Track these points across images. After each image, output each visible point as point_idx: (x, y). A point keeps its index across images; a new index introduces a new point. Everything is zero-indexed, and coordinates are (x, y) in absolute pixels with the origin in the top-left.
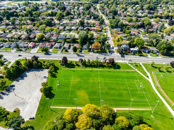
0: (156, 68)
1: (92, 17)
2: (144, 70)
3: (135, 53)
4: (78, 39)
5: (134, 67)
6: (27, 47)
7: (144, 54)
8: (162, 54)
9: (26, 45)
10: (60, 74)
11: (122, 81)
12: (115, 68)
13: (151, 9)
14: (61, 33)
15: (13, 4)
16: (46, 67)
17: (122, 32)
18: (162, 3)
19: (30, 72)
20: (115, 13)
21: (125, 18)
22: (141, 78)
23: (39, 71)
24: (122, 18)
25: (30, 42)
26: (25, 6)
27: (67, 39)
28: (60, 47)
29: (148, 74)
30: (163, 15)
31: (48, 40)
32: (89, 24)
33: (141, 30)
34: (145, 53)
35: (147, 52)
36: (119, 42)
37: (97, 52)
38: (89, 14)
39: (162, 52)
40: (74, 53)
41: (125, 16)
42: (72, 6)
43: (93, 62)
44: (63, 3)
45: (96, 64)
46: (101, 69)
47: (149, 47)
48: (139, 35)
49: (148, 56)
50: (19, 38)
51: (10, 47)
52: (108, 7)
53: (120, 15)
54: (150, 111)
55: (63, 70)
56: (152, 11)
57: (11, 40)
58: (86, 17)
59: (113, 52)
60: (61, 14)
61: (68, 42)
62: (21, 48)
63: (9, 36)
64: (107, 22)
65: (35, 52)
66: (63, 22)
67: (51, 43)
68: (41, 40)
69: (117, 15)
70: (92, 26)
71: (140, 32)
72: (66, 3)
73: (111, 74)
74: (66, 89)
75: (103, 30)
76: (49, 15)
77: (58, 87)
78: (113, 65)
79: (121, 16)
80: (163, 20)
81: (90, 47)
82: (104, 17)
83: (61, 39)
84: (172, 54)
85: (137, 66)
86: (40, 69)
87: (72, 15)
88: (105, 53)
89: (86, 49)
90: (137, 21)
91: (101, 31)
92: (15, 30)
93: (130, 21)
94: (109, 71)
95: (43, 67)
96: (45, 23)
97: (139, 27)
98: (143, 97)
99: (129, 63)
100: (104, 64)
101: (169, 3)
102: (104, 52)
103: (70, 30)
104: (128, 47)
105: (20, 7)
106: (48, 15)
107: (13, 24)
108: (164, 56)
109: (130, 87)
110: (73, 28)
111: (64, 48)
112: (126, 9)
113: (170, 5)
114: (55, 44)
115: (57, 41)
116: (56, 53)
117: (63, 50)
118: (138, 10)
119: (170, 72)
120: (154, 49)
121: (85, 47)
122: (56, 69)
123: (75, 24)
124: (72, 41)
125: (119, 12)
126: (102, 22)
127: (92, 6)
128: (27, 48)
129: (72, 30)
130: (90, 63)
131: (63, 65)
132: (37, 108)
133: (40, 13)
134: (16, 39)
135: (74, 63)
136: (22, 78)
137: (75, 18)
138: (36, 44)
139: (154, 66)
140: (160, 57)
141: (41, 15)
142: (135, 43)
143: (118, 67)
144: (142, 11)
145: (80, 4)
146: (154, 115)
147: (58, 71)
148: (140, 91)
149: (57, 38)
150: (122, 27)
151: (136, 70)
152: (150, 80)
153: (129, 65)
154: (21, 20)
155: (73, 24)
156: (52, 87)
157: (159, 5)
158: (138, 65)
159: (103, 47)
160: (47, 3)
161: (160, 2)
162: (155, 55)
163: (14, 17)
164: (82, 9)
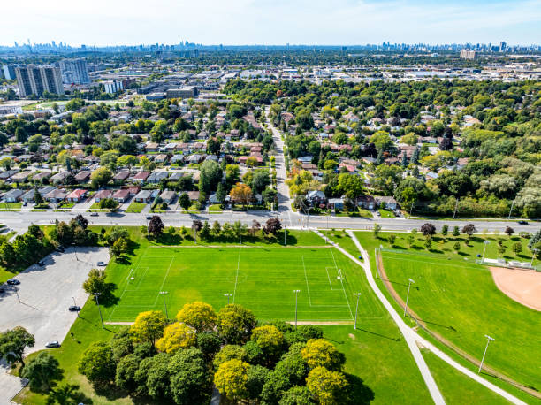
0: (386, 240)
1: (245, 135)
2: (354, 245)
3: (338, 210)
4: (197, 182)
5: (331, 238)
6: (65, 199)
7: (362, 212)
8: (409, 213)
9: (61, 196)
10: (140, 257)
11: (295, 268)
12: (282, 243)
13: (404, 115)
14: (156, 170)
16: (106, 242)
17: (315, 166)
18: (435, 101)
19: (63, 255)
20: (308, 124)
21: (331, 135)
22: (345, 262)
23: (87, 252)
24: (323, 134)
25: (74, 188)
26: (71, 111)
27: (171, 180)
28: (150, 199)
30: (429, 128)
31: (121, 185)
32: (234, 149)
33: (366, 161)
34: (367, 209)
35: (371, 207)
36: (301, 187)
37: (244, 210)
38: (237, 128)
39: (407, 207)
40: (183, 213)
41: (332, 131)
42: (197, 111)
43: (226, 230)
44: (175, 103)
45: (234, 233)
46: (247, 246)
47: (376, 197)
48: (360, 172)
49: (372, 216)
50: (46, 182)
51: (18, 200)
52: (293, 112)
53: (320, 129)
54: (349, 328)
55: (149, 252)
56: (402, 120)
57: (24, 185)
58: (229, 133)
59: (286, 209)
60: (163, 127)
61: (172, 188)
62: (47, 203)
63: (20, 176)
64: (281, 143)
65: (82, 209)
66: (168, 146)
67: (128, 191)
68: (103, 183)
69: (312, 129)
70: (241, 153)
71: (363, 166)
72: (184, 103)
73: (271, 254)
74: (150, 288)
75: (267, 163)
76: (134, 129)
77: (132, 282)
78: (277, 235)
79: (322, 132)
80: (428, 138)
81: (227, 199)
82: (277, 133)
83: (155, 181)
84: (430, 209)
85: (339, 237)
86: (89, 248)
87: (194, 129)
88: (262, 212)
89: (215, 203)
90: (359, 140)
91: (263, 164)
92: (36, 164)
93: (341, 142)
94: (266, 250)
95: (100, 243)
96: (118, 146)
97: (361, 154)
98: (341, 299)
99: (320, 232)
100: (256, 234)
101: (454, 102)
102: (261, 209)
103: (182, 163)
104: (322, 196)
105: (57, 113)
106: (129, 130)
107: (34, 150)
108: (412, 214)
109: (311, 279)
110: (191, 157)
111: (160, 201)
112: (338, 116)
113: (455, 105)
114: (138, 191)
115: (144, 185)
116: (139, 212)
117: (155, 205)
118: (370, 118)
119: (420, 248)
120: (390, 200)
121: (213, 197)
122: (132, 247)
123: (197, 148)
124: (181, 184)
125: (317, 123)
126: (269, 144)
127: (253, 108)
128: (62, 203)
129: (188, 162)
130: (218, 231)
131: (151, 238)
132: (71, 326)
133: (110, 126)
134: (38, 182)
135: (180, 233)
136: (42, 267)
137: (202, 137)
138: (89, 193)
139: (380, 237)
140: (404, 219)
141: (111, 130)
142: (339, 186)
143: (290, 239)
144: (379, 120)
145: (220, 105)
146: (357, 334)
147: (135, 251)
148: (335, 287)
149: (145, 181)
150: (317, 154)
151: (336, 245)
152: (366, 265)
153: (321, 235)
154: (57, 142)
155: (191, 150)
156: (115, 283)
157: (427, 107)
158: (343, 235)
159: (259, 197)
160: (131, 104)
161: (432, 99)
162: (388, 214)
163: (38, 136)
164: (224, 117)
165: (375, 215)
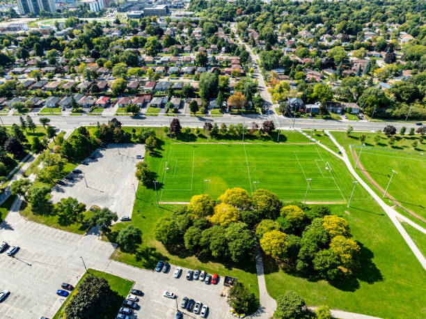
0: (357, 138)
1: (223, 49)
2: (332, 143)
3: (314, 114)
4: (197, 90)
5: (313, 137)
6: (94, 105)
7: (333, 115)
8: (370, 116)
9: (91, 102)
10: (168, 151)
11: (291, 161)
12: (275, 141)
13: (350, 32)
14: (160, 80)
15: (39, 23)
16: (138, 140)
17: (288, 77)
18: (372, 19)
19: (107, 150)
20: (272, 40)
21: (293, 50)
22: (329, 156)
23: (126, 147)
24: (287, 49)
25: (99, 96)
26: (70, 28)
27: (175, 89)
28: (162, 106)
29: (341, 149)
30: (374, 44)
31: (135, 92)
32: (217, 62)
33: (327, 73)
34: (336, 113)
35: (339, 111)
36: (282, 94)
37: (239, 113)
38: (215, 43)
39: (369, 112)
40: (192, 116)
41: (294, 46)
42: (175, 28)
43: (231, 130)
44: (155, 21)
45: (237, 133)
46: (248, 143)
47: (342, 103)
48: (324, 82)
49: (341, 119)
50: (74, 90)
51: (57, 106)
52: (256, 29)
53: (283, 44)
54: (344, 206)
55: (172, 147)
56: (350, 36)
57: (57, 92)
58: (209, 48)
59: (272, 113)
60: (154, 42)
61: (178, 96)
62: (80, 108)
63: (51, 85)
64: (256, 58)
65: (110, 113)
66: (162, 59)
67: (143, 98)
68: (121, 91)
69: (276, 44)
70: (224, 65)
71: (325, 77)
72: (161, 20)
73: (269, 149)
74: (184, 176)
75: (247, 74)
76: (129, 45)
77: (168, 171)
78: (271, 133)
79: (285, 46)
80: (374, 53)
81: (224, 105)
82: (248, 49)
83: (162, 90)
84: (388, 113)
85: (319, 136)
86: (125, 144)
87: (179, 44)
88: (254, 115)
89: (215, 108)
90: (319, 54)
91: (244, 75)
92: (59, 75)
93: (305, 55)
94: (265, 146)
95: (132, 139)
96: (123, 60)
97: (322, 66)
98: (332, 185)
99: (304, 131)
100: (254, 134)
101: (389, 19)
102: (252, 113)
103: (179, 74)
104: (301, 102)
105: (59, 30)
106: (126, 45)
107: (53, 62)
108: (373, 118)
109: (305, 169)
110: (184, 69)
111: (172, 106)
112: (296, 32)
113: (390, 23)
114: (151, 99)
115: (154, 93)
116: (156, 115)
117: (168, 110)
118: (322, 35)
119: (385, 145)
120: (354, 106)
121: (213, 103)
122: (160, 143)
123: (187, 61)
124: (185, 93)
125: (279, 39)
126: (245, 58)
127: (221, 26)
128: (93, 107)
129: (183, 73)
130: (226, 130)
131: (173, 136)
132: (133, 205)
133: (109, 41)
134: (68, 90)
135: (195, 133)
136: (94, 159)
137: (187, 51)
138: (112, 99)
139: (351, 136)
140: (366, 121)
141: (110, 45)
142: (313, 95)
143: (283, 138)
144: (330, 36)
145: (192, 22)
146: (350, 211)
147: (162, 146)
148: (325, 175)
149: (153, 89)
150: (289, 67)
151: (318, 142)
152: (345, 158)
153: (304, 134)
154: (70, 56)
155: (182, 63)
156: (156, 172)
157: (367, 24)
158: (322, 134)
159: (250, 102)
160: (118, 22)
161: (370, 17)
162: (354, 117)
163: (53, 50)
164: (199, 33)
165: (343, 118)
